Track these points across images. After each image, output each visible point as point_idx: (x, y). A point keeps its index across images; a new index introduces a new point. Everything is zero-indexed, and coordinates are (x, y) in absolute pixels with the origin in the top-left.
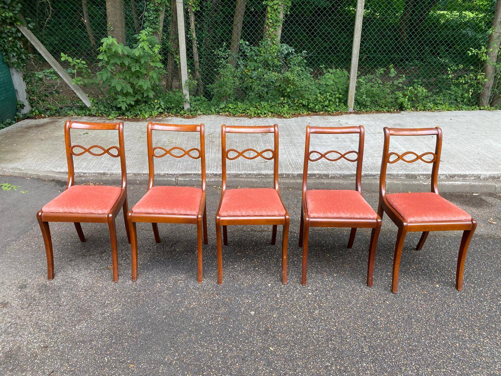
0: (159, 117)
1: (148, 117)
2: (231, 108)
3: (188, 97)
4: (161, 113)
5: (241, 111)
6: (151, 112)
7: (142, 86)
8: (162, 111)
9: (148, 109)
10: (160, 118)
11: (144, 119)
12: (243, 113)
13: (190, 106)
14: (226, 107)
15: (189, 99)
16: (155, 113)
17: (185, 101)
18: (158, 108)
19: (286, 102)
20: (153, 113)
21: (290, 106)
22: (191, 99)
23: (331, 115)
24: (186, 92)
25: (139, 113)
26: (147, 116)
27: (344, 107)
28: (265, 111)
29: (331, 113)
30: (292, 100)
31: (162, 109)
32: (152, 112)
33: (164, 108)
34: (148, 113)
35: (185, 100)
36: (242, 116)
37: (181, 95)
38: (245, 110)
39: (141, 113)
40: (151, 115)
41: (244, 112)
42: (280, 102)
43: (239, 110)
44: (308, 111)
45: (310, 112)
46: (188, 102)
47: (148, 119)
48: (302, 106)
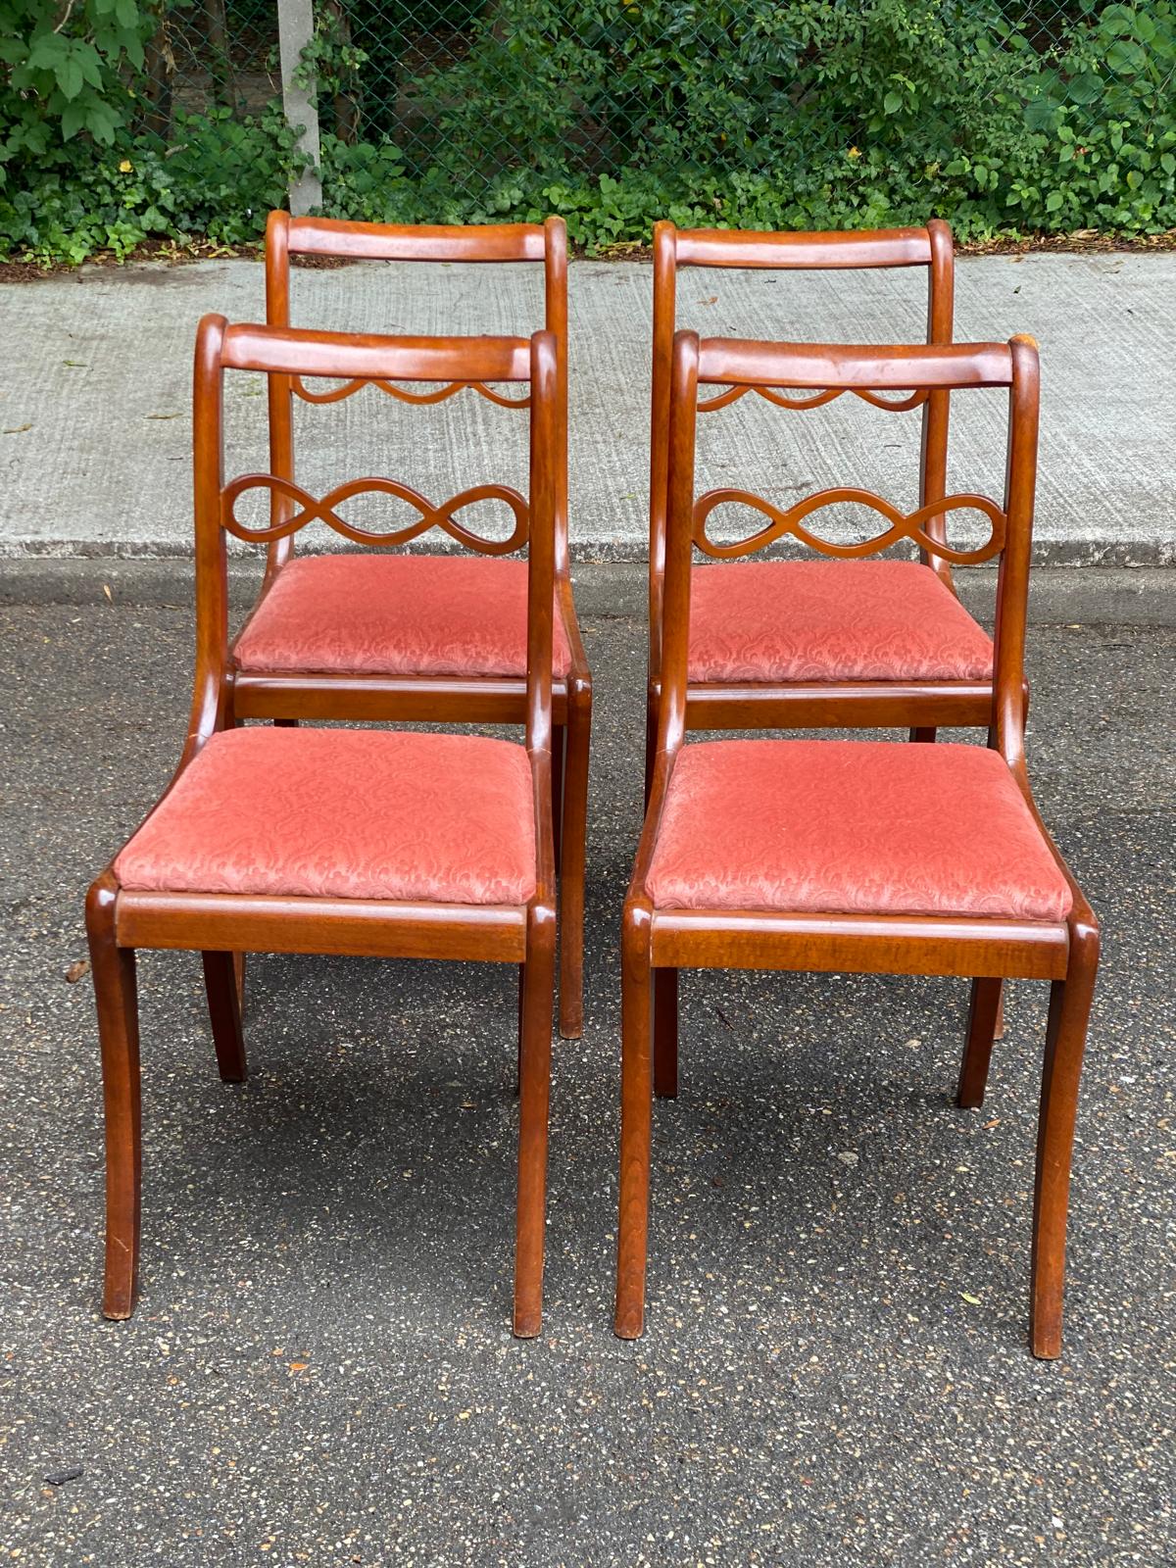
0: (150, 259)
1: (86, 259)
2: (562, 206)
3: (311, 143)
4: (156, 237)
5: (617, 226)
6: (101, 227)
7: (51, 73)
8: (162, 223)
9: (79, 210)
10: (157, 265)
11: (63, 269)
12: (632, 237)
13: (326, 195)
14: (530, 205)
15: (317, 154)
16: (125, 235)
17: (299, 169)
18: (140, 209)
19: (873, 172)
20: (113, 236)
21: (897, 198)
22: (328, 158)
23: (1132, 247)
24: (301, 113)
25: (34, 234)
26: (78, 254)
29: (1132, 236)
30: (912, 162)
31: (163, 210)
32: (109, 229)
33: (170, 207)
34: (84, 234)
35: (297, 162)
36: (622, 256)
37: (275, 129)
38: (641, 222)
39: (42, 236)
40: (99, 248)
41: (634, 229)
42: (839, 174)
43: (609, 222)
44: (1000, 227)
45: (1013, 233)
46: (314, 174)
47: (86, 269)
48: (971, 196)
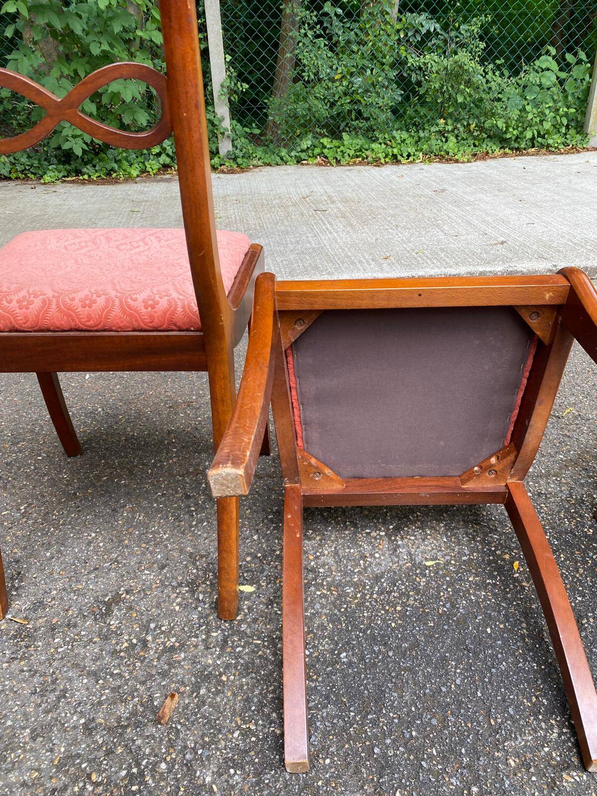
0: (164, 174)
1: (138, 176)
2: (328, 146)
3: (227, 123)
4: (166, 167)
5: (352, 153)
6: (143, 163)
7: (119, 93)
8: (168, 161)
9: (134, 156)
10: (167, 176)
11: (129, 179)
12: (357, 157)
13: (233, 145)
14: (315, 147)
15: (229, 128)
16: (153, 165)
17: (223, 134)
18: (159, 155)
19: (450, 128)
20: (148, 166)
21: (460, 138)
22: (234, 130)
23: (553, 153)
24: (222, 110)
25: (116, 166)
26: (135, 173)
27: (579, 137)
28: (410, 150)
29: (553, 149)
30: (465, 123)
31: (168, 155)
32: (146, 163)
33: (171, 154)
34: (136, 165)
35: (222, 131)
36: (355, 164)
37: (212, 118)
38: (360, 150)
39: (120, 167)
40: (144, 171)
41: (358, 153)
42: (437, 129)
43: (348, 151)
44: (501, 148)
45: (507, 150)
46: (228, 137)
47: (138, 179)
48: (489, 137)
